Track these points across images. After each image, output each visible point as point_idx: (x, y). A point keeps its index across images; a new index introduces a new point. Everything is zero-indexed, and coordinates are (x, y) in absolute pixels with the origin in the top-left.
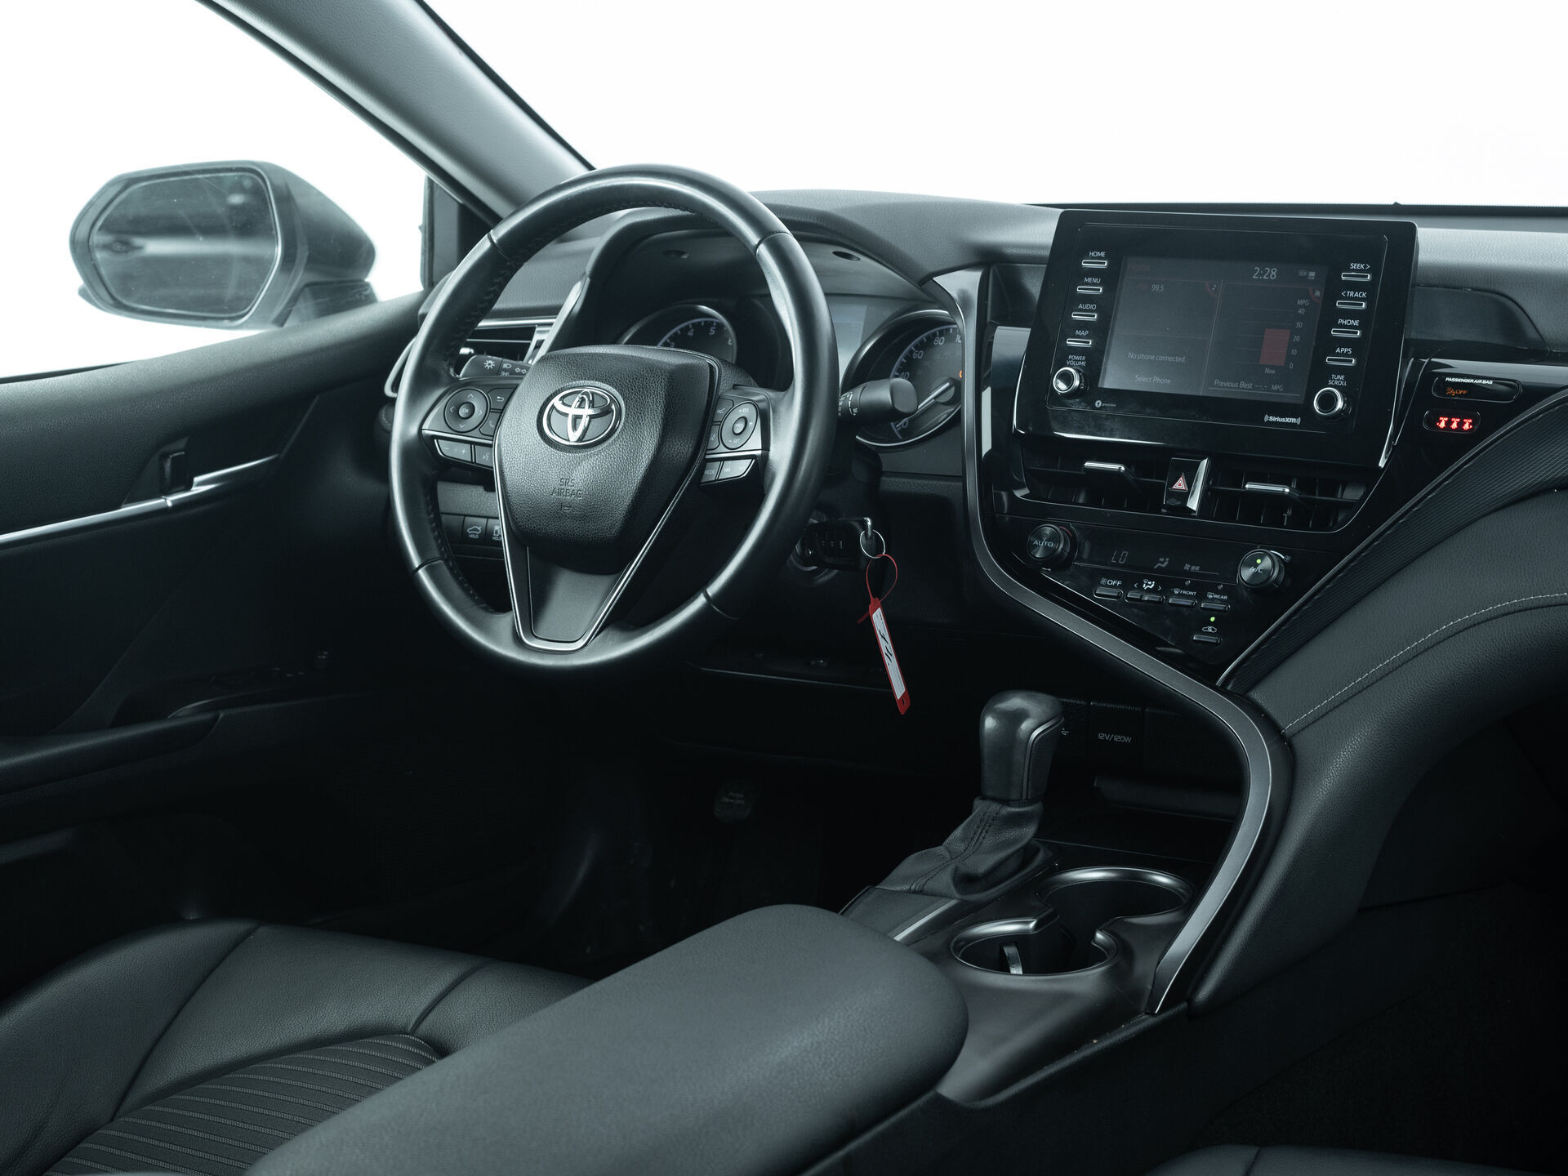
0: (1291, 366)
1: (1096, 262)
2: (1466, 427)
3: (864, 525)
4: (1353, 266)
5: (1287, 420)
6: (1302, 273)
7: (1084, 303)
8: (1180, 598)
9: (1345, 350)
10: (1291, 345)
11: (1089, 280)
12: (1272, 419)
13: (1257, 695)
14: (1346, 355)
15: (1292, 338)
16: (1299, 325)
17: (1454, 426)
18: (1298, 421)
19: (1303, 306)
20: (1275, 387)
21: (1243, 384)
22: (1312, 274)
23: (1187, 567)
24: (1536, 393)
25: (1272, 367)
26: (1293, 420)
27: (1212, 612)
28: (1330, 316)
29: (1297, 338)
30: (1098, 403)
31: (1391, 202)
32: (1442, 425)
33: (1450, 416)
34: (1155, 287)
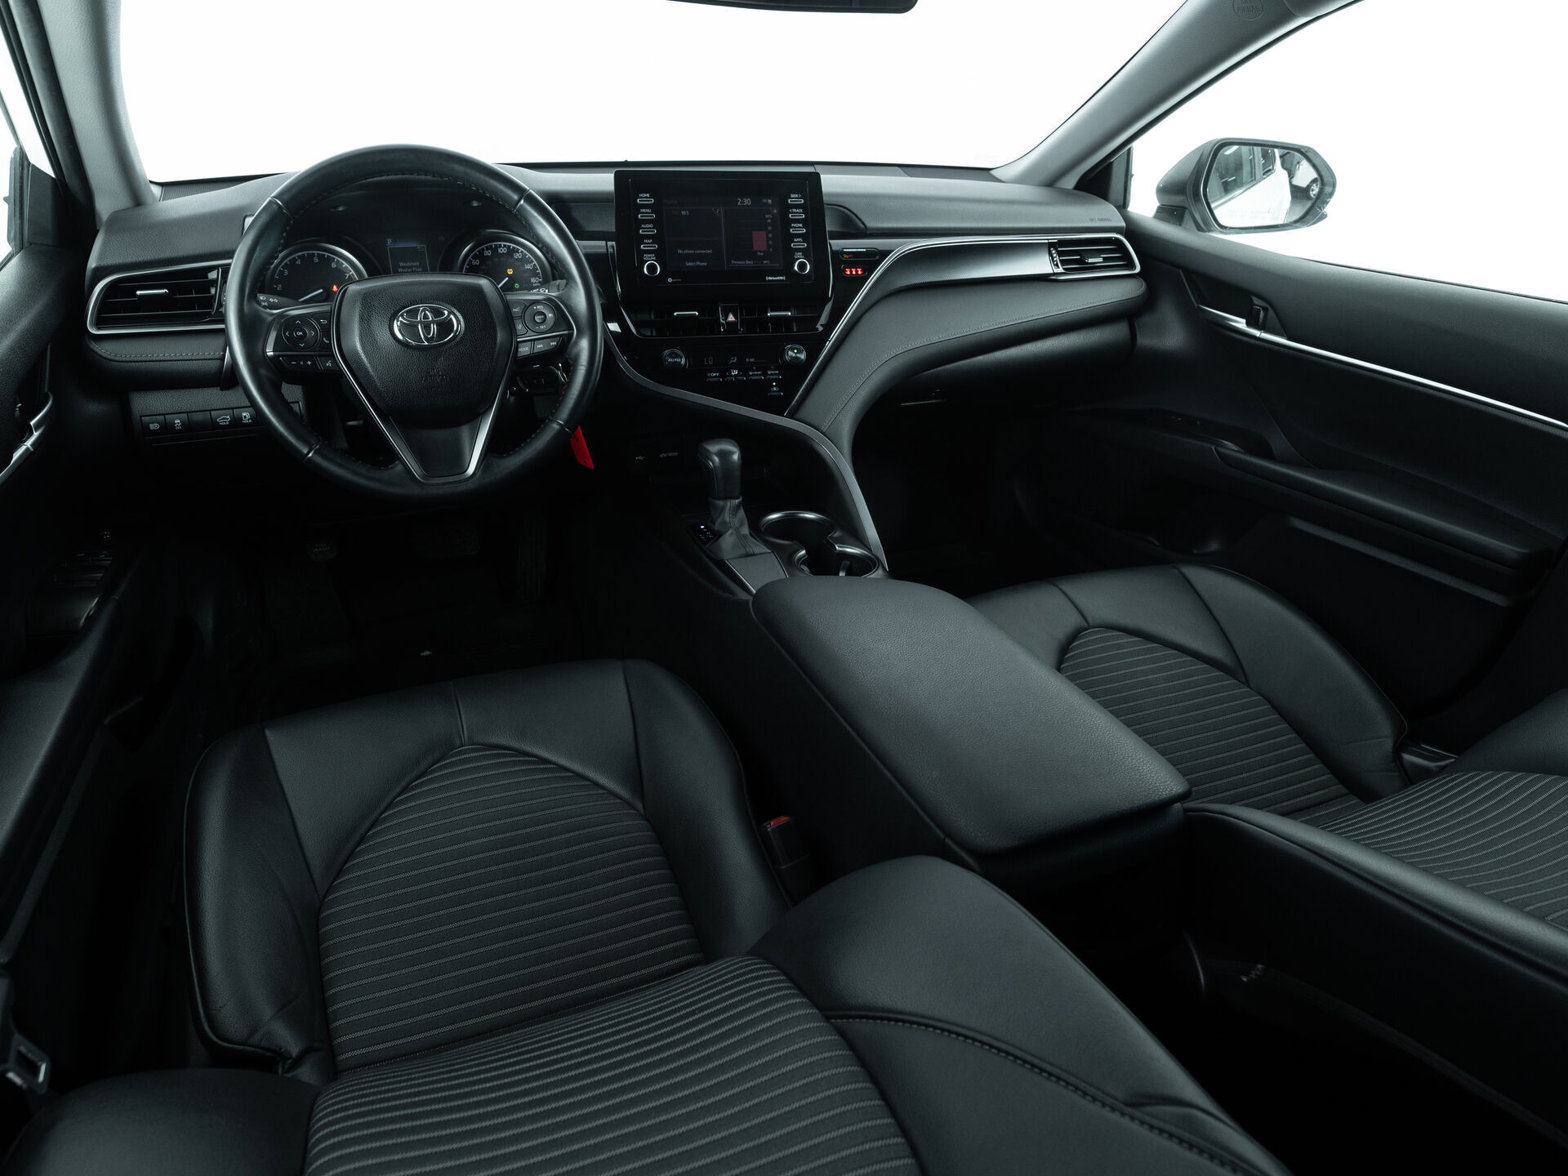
0: (771, 250)
1: (644, 198)
2: (860, 272)
3: (558, 368)
4: (792, 196)
5: (778, 278)
6: (765, 201)
7: (645, 224)
8: (755, 375)
9: (799, 240)
10: (768, 239)
11: (644, 210)
12: (770, 278)
13: (798, 416)
14: (800, 242)
15: (767, 235)
16: (770, 228)
17: (854, 273)
18: (784, 278)
19: (769, 218)
20: (765, 262)
21: (747, 262)
22: (770, 201)
23: (747, 360)
24: (884, 254)
25: (760, 251)
26: (781, 278)
27: (774, 380)
28: (788, 223)
29: (770, 235)
30: (670, 280)
31: (623, 160)
32: (848, 273)
33: (851, 268)
34: (683, 213)
